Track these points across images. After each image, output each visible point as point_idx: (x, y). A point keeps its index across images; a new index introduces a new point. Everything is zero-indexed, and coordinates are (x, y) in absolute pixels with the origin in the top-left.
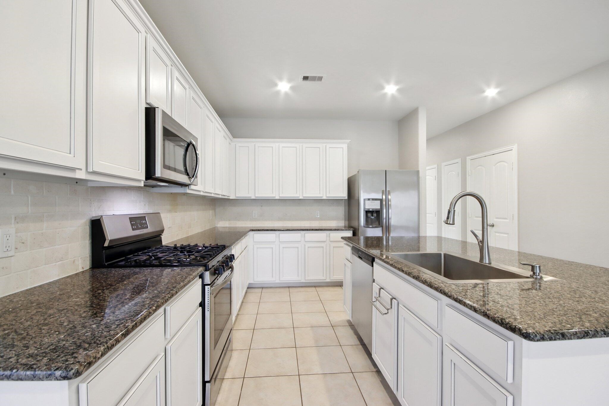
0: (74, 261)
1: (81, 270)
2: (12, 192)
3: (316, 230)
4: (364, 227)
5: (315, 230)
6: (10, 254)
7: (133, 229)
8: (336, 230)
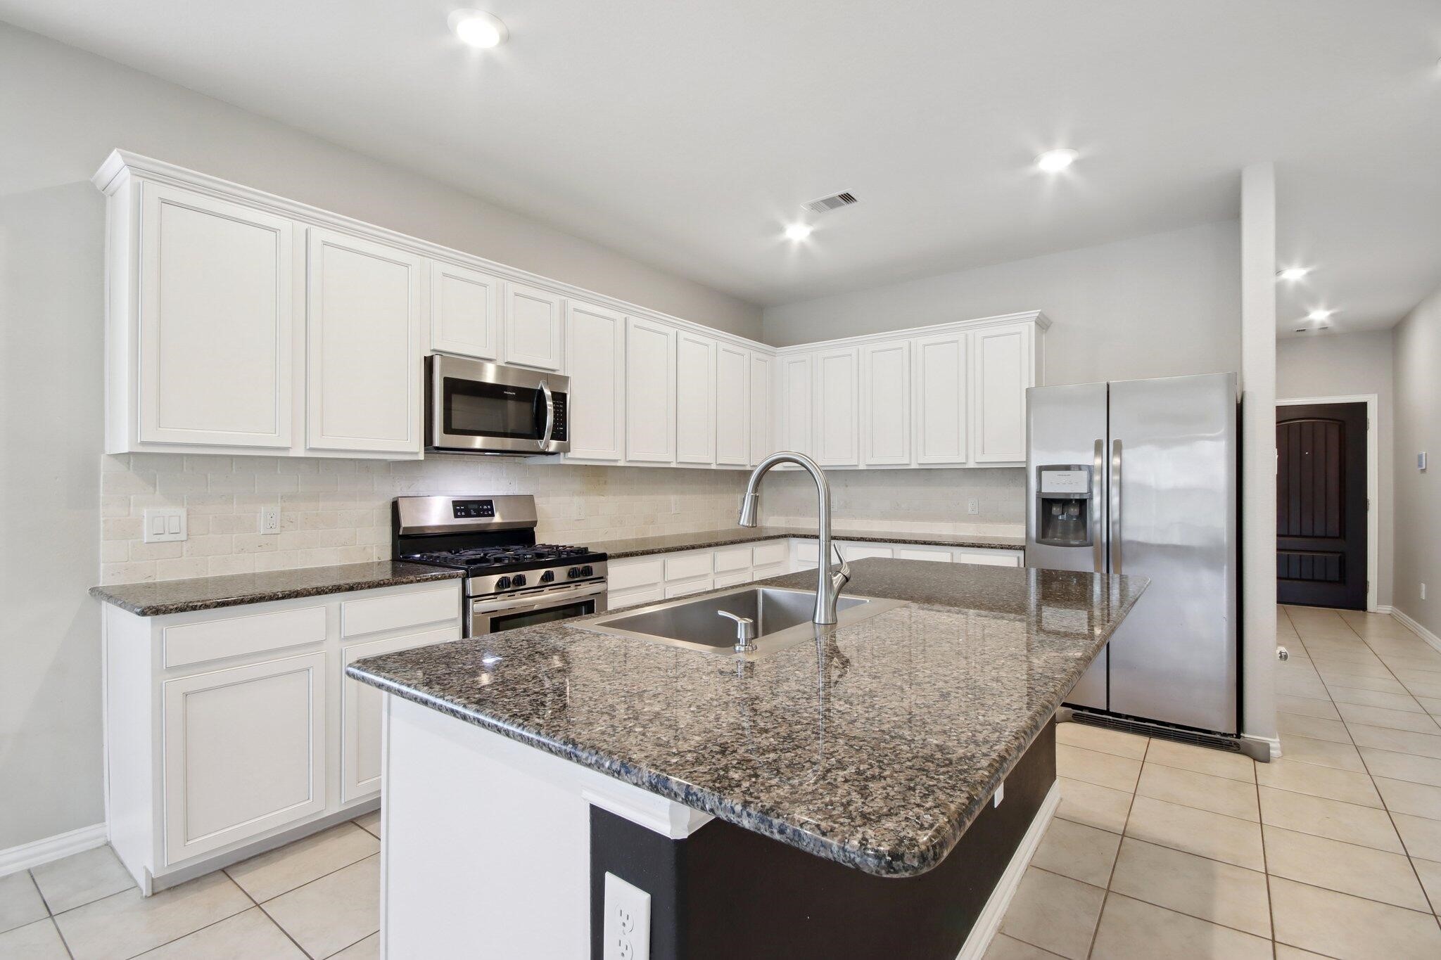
0: (364, 548)
1: (376, 560)
2: (279, 472)
3: (925, 543)
4: (1038, 541)
5: (922, 544)
6: (274, 531)
7: (456, 516)
8: (973, 547)
